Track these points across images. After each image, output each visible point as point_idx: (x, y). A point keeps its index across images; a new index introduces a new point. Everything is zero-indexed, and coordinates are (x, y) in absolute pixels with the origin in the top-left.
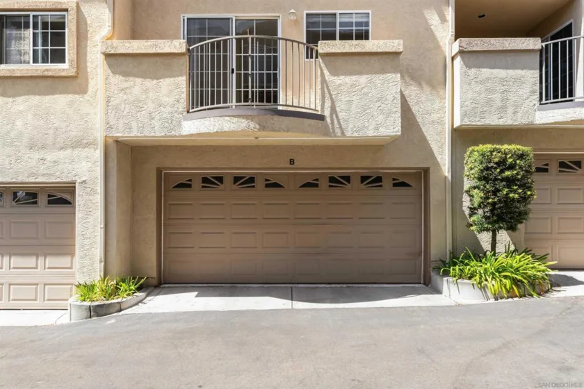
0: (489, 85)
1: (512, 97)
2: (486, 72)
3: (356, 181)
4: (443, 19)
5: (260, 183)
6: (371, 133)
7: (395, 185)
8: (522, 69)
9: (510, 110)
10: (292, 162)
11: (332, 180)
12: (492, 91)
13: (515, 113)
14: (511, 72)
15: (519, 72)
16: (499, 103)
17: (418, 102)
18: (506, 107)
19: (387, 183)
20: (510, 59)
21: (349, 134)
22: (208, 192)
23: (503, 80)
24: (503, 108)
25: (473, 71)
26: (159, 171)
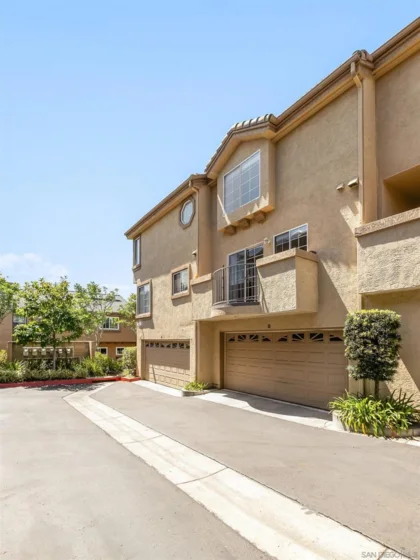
0: (381, 258)
1: (404, 265)
2: (379, 248)
3: (307, 337)
4: (355, 211)
5: (260, 339)
6: (281, 310)
7: (331, 340)
8: (413, 237)
9: (402, 276)
10: (269, 326)
11: (294, 336)
12: (385, 262)
13: (407, 277)
14: (402, 243)
15: (410, 241)
16: (391, 272)
17: (338, 279)
18: (398, 273)
19: (326, 338)
20: (400, 232)
21: (271, 311)
22: (240, 343)
23: (395, 250)
24: (396, 275)
25: (369, 249)
26: (222, 334)
